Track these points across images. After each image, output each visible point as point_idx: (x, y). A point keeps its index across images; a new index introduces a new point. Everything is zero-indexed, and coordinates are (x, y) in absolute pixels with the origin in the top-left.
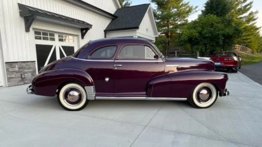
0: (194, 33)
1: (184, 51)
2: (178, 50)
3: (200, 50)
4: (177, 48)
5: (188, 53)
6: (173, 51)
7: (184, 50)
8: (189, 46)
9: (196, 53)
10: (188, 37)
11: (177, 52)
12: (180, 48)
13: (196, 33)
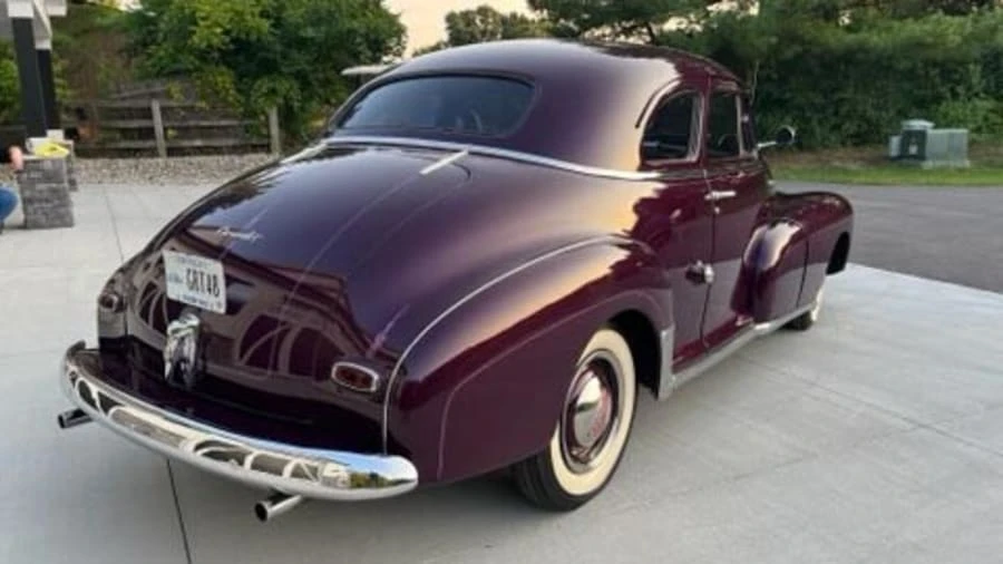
0: (249, 17)
1: (202, 104)
2: (168, 95)
3: (281, 101)
4: (158, 87)
5: (226, 116)
6: (142, 103)
7: (203, 97)
8: (224, 79)
9: (267, 118)
10: (227, 32)
11: (164, 110)
12: (175, 87)
13: (257, 19)
